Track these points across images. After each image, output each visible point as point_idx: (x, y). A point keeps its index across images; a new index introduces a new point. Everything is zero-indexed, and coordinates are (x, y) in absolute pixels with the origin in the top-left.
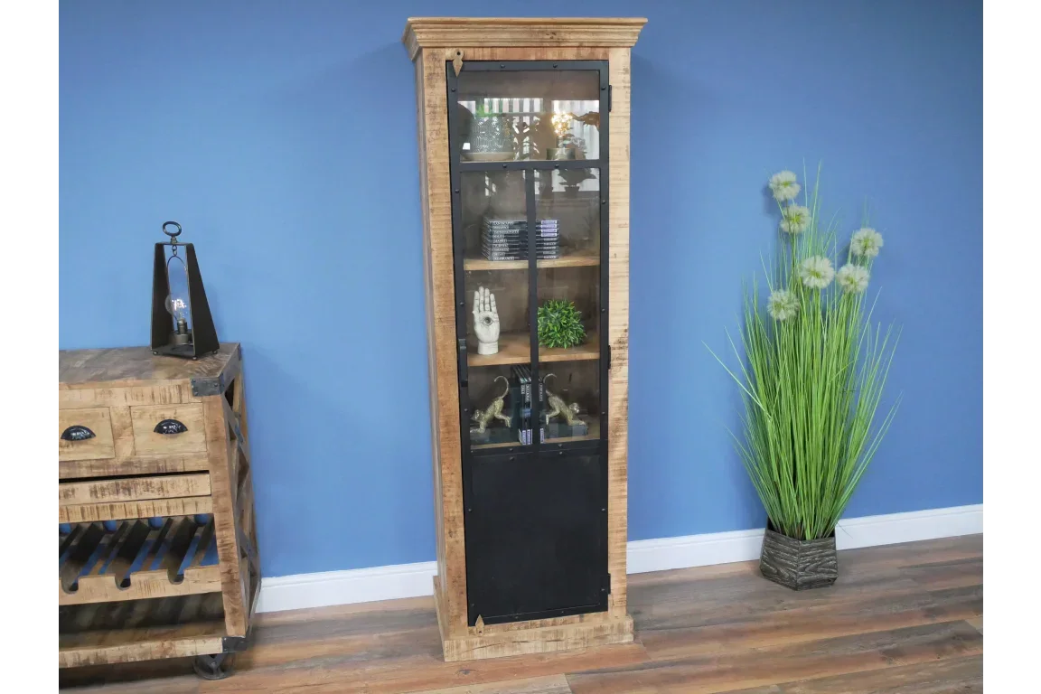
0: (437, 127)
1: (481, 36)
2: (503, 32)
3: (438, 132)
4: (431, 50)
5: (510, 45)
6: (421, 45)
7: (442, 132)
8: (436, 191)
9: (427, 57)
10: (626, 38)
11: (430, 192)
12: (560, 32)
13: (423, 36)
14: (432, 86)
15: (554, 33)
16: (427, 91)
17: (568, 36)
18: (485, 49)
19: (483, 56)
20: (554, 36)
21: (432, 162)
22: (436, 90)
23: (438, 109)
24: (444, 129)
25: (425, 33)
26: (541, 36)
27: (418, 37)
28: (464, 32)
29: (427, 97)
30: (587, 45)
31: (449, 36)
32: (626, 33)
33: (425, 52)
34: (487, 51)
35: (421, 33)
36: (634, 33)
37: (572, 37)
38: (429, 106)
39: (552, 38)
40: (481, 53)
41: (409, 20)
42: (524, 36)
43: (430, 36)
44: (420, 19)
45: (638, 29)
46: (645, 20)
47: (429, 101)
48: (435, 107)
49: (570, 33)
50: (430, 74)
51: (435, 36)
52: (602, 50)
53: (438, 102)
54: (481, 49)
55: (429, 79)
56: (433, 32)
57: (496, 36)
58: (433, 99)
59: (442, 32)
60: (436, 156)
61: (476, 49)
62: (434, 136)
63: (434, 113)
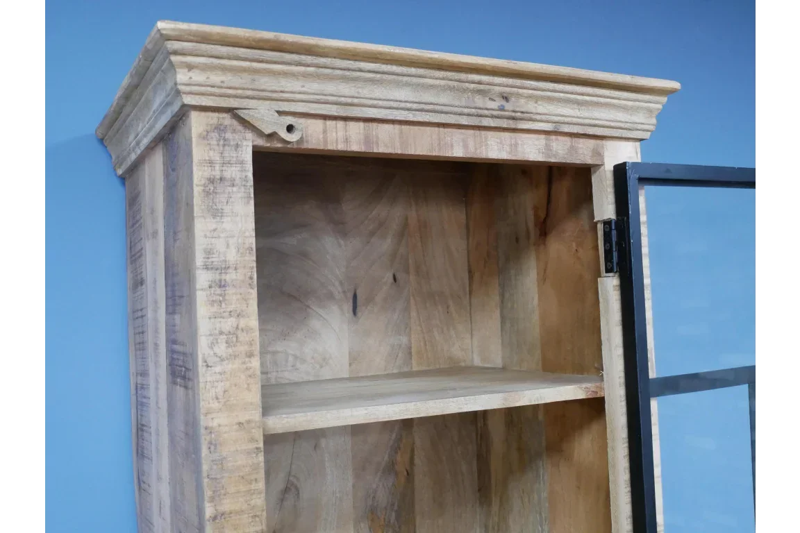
0: (228, 324)
1: (346, 89)
2: (399, 85)
3: (232, 337)
4: (214, 117)
5: (410, 117)
6: (188, 100)
7: (243, 337)
8: (227, 505)
9: (204, 137)
10: (635, 118)
11: (209, 511)
12: (519, 96)
13: (198, 77)
14: (216, 213)
15: (506, 99)
16: (202, 226)
17: (531, 107)
18: (352, 124)
19: (347, 140)
20: (508, 106)
21: (215, 424)
22: (227, 224)
23: (230, 277)
24: (247, 330)
25: (204, 68)
26: (479, 101)
27: (182, 76)
28: (305, 76)
29: (200, 243)
30: (566, 129)
31: (266, 83)
32: (637, 109)
33: (197, 123)
34: (356, 129)
35: (190, 67)
36: (650, 111)
37: (542, 108)
38: (207, 268)
39: (502, 109)
40: (341, 134)
41: (161, 25)
42: (444, 98)
43: (216, 78)
44: (194, 27)
45: (658, 103)
46: (675, 85)
47: (209, 252)
48: (225, 269)
49: (537, 99)
50: (211, 181)
51: (229, 79)
52: (592, 142)
53: (232, 256)
54: (340, 124)
55: (207, 193)
56: (224, 69)
57: (379, 92)
58: (220, 245)
59: (244, 70)
60: (229, 407)
61: (329, 123)
62: (221, 349)
63: (222, 285)
